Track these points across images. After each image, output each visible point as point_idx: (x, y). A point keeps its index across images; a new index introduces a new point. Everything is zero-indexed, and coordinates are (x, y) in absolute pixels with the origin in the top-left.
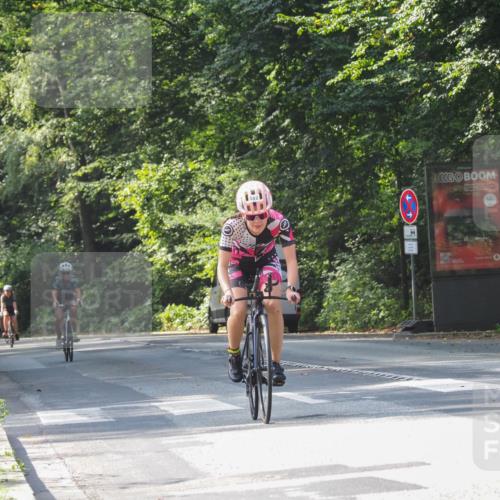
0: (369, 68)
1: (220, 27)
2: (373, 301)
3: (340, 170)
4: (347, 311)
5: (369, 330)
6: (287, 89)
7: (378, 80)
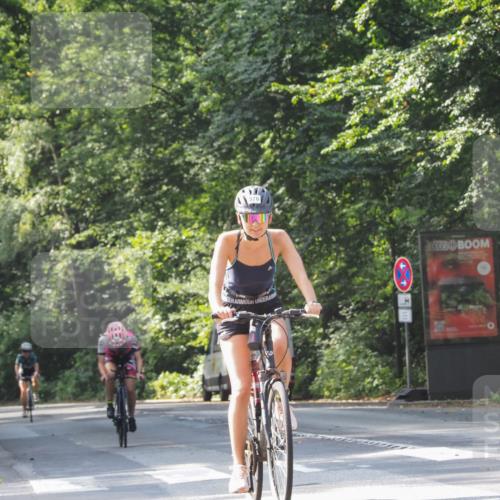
0: (364, 137)
1: (215, 95)
2: (367, 370)
3: (334, 238)
4: (341, 379)
5: (363, 398)
6: (282, 157)
7: (372, 149)
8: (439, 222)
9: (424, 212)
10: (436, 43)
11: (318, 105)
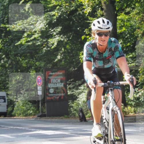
0: (28, 40)
2: (29, 108)
3: (19, 70)
4: (21, 111)
5: (27, 116)
6: (4, 47)
7: (30, 43)
8: (50, 66)
9: (45, 63)
10: (49, 14)
11: (15, 31)
